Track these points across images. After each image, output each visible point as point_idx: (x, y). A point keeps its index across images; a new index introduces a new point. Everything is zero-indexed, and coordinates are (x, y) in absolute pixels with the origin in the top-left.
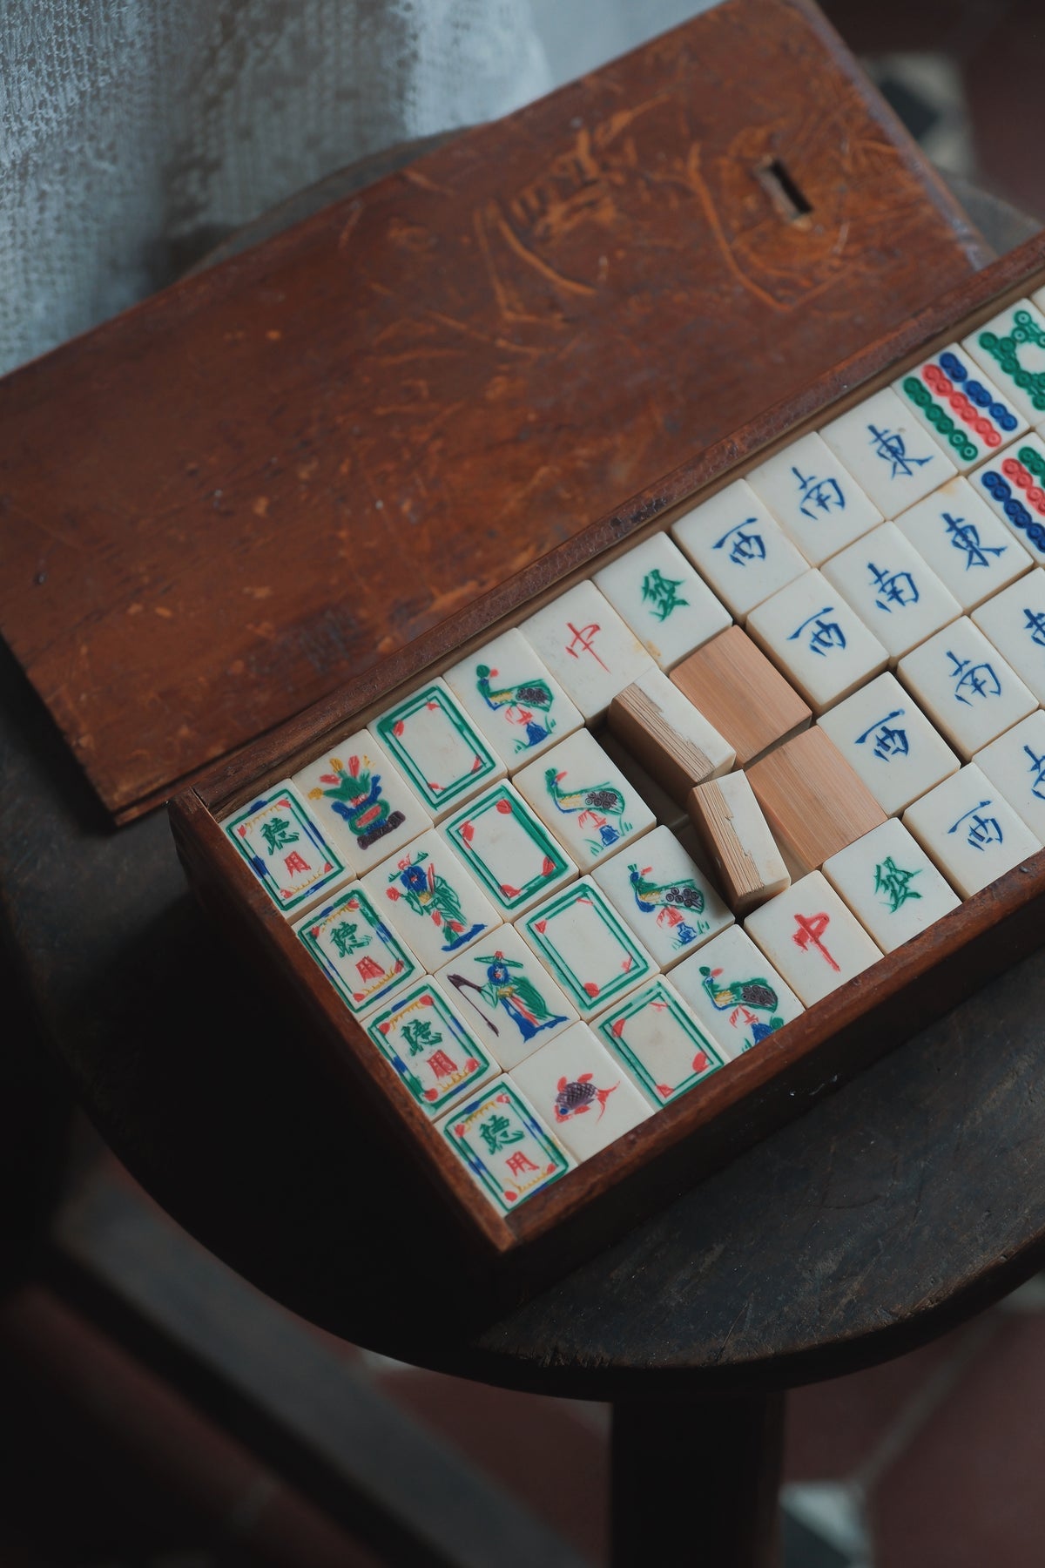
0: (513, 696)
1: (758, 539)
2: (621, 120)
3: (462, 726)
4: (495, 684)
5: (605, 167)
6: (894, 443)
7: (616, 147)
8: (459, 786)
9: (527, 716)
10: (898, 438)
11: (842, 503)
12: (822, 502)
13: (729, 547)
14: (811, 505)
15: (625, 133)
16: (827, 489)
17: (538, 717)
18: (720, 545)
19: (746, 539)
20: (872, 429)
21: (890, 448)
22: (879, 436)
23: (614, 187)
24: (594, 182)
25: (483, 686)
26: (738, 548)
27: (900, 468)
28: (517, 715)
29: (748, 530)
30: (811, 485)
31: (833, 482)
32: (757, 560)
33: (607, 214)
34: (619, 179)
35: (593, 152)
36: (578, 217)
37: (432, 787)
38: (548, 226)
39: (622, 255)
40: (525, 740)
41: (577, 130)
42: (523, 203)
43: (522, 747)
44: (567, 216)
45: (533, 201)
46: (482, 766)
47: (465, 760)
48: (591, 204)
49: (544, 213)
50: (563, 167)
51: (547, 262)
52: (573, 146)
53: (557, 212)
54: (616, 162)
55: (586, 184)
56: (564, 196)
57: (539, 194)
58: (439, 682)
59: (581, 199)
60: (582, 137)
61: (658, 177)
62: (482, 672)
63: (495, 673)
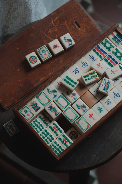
0: (52, 92)
1: (78, 71)
2: (57, 18)
3: (46, 96)
4: (50, 91)
5: (55, 24)
6: (92, 57)
7: (56, 21)
8: (47, 103)
9: (54, 94)
10: (93, 56)
11: (87, 65)
12: (85, 65)
13: (74, 72)
14: (84, 66)
15: (57, 20)
16: (85, 64)
17: (55, 94)
18: (73, 72)
19: (76, 71)
20: (90, 56)
21: (92, 58)
22: (91, 56)
23: (56, 26)
24: (54, 26)
25: (48, 91)
26: (75, 72)
27: (93, 60)
28: (53, 94)
29: (77, 70)
30: (83, 63)
31: (86, 63)
32: (78, 73)
33: (56, 30)
34: (57, 25)
35: (54, 22)
36: (53, 31)
37: (43, 104)
38: (49, 32)
39: (58, 35)
40: (54, 97)
41: (52, 20)
42: (46, 30)
43: (54, 98)
44: (51, 31)
45: (47, 29)
46: (49, 101)
47: (47, 100)
48: (54, 29)
49: (49, 30)
50: (50, 25)
51: (50, 37)
52: (51, 22)
53: (50, 30)
54: (56, 23)
55: (53, 26)
56: (51, 28)
57: (48, 28)
58: (43, 91)
59: (53, 28)
60: (52, 21)
61: (62, 25)
62: (48, 89)
63: (49, 89)
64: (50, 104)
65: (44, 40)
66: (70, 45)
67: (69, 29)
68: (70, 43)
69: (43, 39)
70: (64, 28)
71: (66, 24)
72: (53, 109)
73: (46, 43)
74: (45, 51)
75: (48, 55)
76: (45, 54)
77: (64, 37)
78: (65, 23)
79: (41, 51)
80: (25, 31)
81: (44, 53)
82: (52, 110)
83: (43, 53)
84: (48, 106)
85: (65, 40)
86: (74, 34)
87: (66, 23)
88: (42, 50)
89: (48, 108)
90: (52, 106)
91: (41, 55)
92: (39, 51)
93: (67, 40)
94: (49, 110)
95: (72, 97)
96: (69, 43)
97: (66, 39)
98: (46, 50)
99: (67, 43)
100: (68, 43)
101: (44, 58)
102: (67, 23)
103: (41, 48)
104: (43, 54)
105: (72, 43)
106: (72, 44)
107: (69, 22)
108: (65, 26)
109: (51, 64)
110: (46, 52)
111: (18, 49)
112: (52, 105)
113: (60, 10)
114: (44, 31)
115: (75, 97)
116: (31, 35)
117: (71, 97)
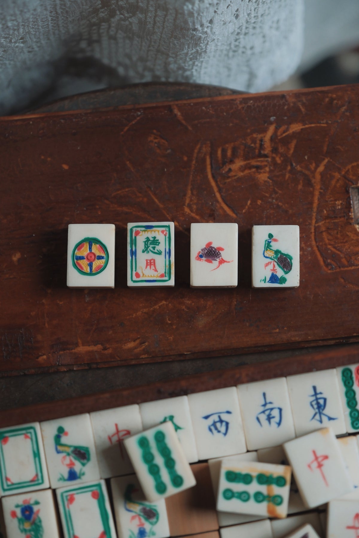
0: (70, 450)
1: (227, 424)
2: (296, 128)
3: (37, 454)
4: (64, 440)
5: (275, 150)
6: (321, 402)
7: (286, 141)
8: (20, 485)
9: (72, 464)
10: (325, 400)
11: (279, 424)
12: (269, 418)
13: (210, 421)
14: (263, 417)
15: (294, 135)
16: (275, 413)
17: (78, 467)
18: (206, 417)
19: (221, 421)
20: (315, 388)
21: (318, 403)
22: (316, 394)
23: (274, 163)
24: (266, 156)
25: (58, 438)
26: (214, 424)
27: (318, 417)
28: (67, 461)
29: (225, 417)
30: (269, 406)
31: (280, 410)
32: (221, 435)
33: (263, 177)
34: (278, 160)
35: (272, 139)
36: (247, 172)
37: (7, 479)
38: (230, 170)
39: (259, 202)
40: (66, 476)
41: (271, 123)
42: (224, 151)
43: (62, 479)
44: (242, 169)
45: (229, 153)
46: (36, 480)
47: (29, 474)
48: (258, 168)
49: (232, 162)
50: (254, 141)
51: (220, 191)
52: (265, 131)
53: (239, 163)
54: (281, 150)
55: (260, 155)
56: (246, 158)
57: (234, 150)
58: (37, 425)
59: (254, 163)
60: (272, 129)
61: (299, 168)
62: (61, 430)
63: (66, 434)
64: (32, 498)
65: (189, 192)
66: (274, 278)
67: (315, 205)
68: (280, 273)
69: (189, 187)
70: (300, 187)
71: (318, 177)
72: (34, 523)
73: (189, 206)
74: (158, 248)
75: (163, 272)
76: (151, 263)
77: (270, 236)
78: (317, 166)
79: (141, 240)
80: (138, 110)
81: (150, 256)
82: (27, 526)
83: (146, 250)
84: (20, 500)
85: (268, 246)
86: (325, 235)
87: (321, 168)
88: (150, 234)
89: (17, 506)
90: (35, 508)
91: (134, 253)
92: (137, 233)
93: (277, 252)
94: (14, 514)
95: (136, 522)
96: (274, 270)
97: (272, 244)
98: (161, 247)
99: (267, 265)
100: (271, 267)
101: (138, 275)
102: (322, 174)
103: (151, 227)
104: (142, 258)
105: (287, 276)
106: (283, 280)
107: (337, 175)
108: (308, 183)
109: (157, 307)
110: (160, 253)
111: (65, 167)
112: (37, 503)
113: (332, 100)
114: (213, 154)
115: (147, 526)
116: (151, 138)
117: (133, 518)
